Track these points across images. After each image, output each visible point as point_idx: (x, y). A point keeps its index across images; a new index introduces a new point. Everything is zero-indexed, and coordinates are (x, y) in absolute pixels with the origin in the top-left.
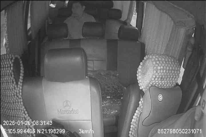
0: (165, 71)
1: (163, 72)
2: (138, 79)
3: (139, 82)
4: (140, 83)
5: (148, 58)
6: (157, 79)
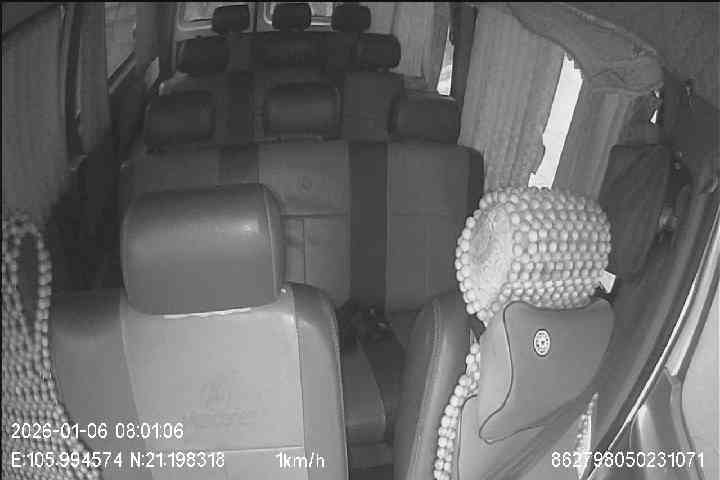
2: (460, 278)
3: (462, 289)
4: (468, 290)
5: (494, 202)
6: (526, 276)
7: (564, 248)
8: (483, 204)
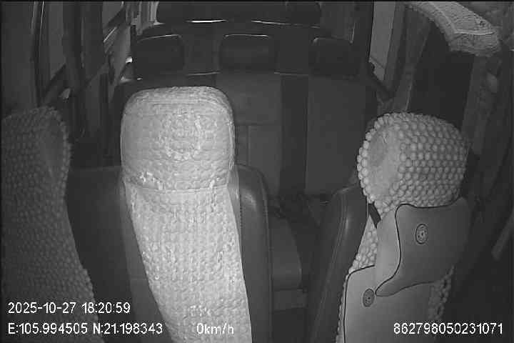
0: (428, 156)
1: (424, 159)
2: (360, 176)
3: (363, 186)
4: (366, 185)
5: (385, 123)
6: (408, 176)
7: (435, 157)
8: (377, 125)
